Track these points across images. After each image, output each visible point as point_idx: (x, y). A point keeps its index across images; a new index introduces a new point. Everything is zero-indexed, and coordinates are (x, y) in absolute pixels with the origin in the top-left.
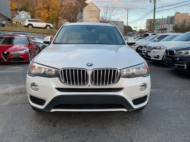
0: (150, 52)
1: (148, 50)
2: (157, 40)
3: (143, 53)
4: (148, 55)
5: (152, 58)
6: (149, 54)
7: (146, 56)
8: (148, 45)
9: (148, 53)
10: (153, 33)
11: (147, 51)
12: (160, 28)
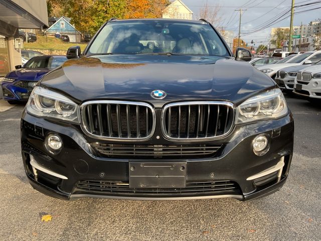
0: (307, 83)
1: (302, 80)
2: (310, 62)
3: (286, 85)
4: (303, 89)
5: (311, 96)
6: (304, 87)
7: (296, 91)
8: (302, 71)
9: (303, 85)
10: (289, 51)
11: (298, 82)
12: (297, 43)
